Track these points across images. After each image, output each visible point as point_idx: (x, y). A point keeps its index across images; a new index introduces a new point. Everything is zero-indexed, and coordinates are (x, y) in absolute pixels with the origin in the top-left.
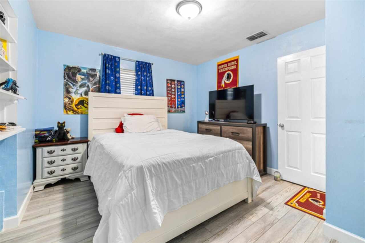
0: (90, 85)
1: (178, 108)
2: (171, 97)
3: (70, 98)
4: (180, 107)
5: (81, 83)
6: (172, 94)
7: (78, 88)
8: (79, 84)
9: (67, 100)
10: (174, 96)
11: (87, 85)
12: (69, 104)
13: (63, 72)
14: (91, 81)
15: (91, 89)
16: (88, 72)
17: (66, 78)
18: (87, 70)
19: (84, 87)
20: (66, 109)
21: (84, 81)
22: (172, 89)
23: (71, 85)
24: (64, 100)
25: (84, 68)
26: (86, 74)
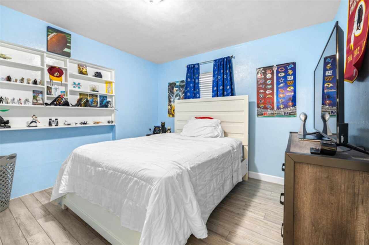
0: (181, 94)
1: (278, 108)
2: (265, 92)
3: (171, 106)
4: (284, 108)
5: (176, 93)
6: (266, 89)
7: (175, 98)
8: (175, 94)
9: (169, 107)
10: (271, 91)
11: (179, 95)
12: (171, 110)
13: (167, 88)
14: (181, 91)
15: (181, 97)
16: (180, 84)
17: (169, 92)
18: (179, 82)
19: (178, 96)
20: (169, 113)
21: (177, 92)
22: (266, 81)
23: (171, 96)
24: (168, 108)
25: (177, 82)
26: (179, 86)
